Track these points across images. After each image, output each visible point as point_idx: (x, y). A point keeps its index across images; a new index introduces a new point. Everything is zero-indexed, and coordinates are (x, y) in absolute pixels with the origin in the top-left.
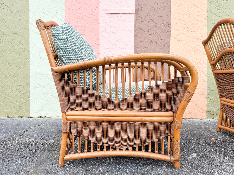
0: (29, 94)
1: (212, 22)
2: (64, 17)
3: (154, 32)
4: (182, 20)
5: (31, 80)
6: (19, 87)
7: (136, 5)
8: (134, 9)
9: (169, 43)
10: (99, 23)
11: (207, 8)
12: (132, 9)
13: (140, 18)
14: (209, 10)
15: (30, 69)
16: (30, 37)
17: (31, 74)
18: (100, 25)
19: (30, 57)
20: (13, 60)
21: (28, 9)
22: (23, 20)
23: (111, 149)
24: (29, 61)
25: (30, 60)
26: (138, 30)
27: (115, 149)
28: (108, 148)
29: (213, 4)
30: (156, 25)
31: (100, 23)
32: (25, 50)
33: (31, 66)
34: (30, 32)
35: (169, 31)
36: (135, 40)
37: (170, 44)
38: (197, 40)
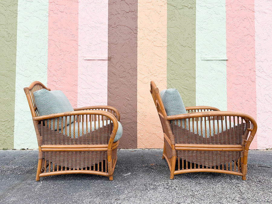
0: (14, 128)
1: (171, 68)
2: (47, 61)
3: (124, 76)
4: (146, 66)
5: (16, 117)
6: (4, 123)
7: (109, 54)
8: (108, 56)
9: (136, 84)
10: (77, 68)
11: (166, 57)
12: (106, 56)
13: (112, 64)
14: (168, 59)
15: (15, 106)
16: (16, 78)
17: (15, 111)
18: (78, 69)
19: (16, 96)
21: (15, 55)
22: (10, 64)
23: (70, 169)
24: (15, 99)
26: (111, 74)
27: (72, 169)
28: (68, 169)
29: (171, 54)
30: (125, 70)
31: (78, 67)
32: (12, 90)
33: (16, 104)
34: (16, 74)
35: (136, 75)
36: (108, 82)
37: (137, 86)
38: (158, 83)
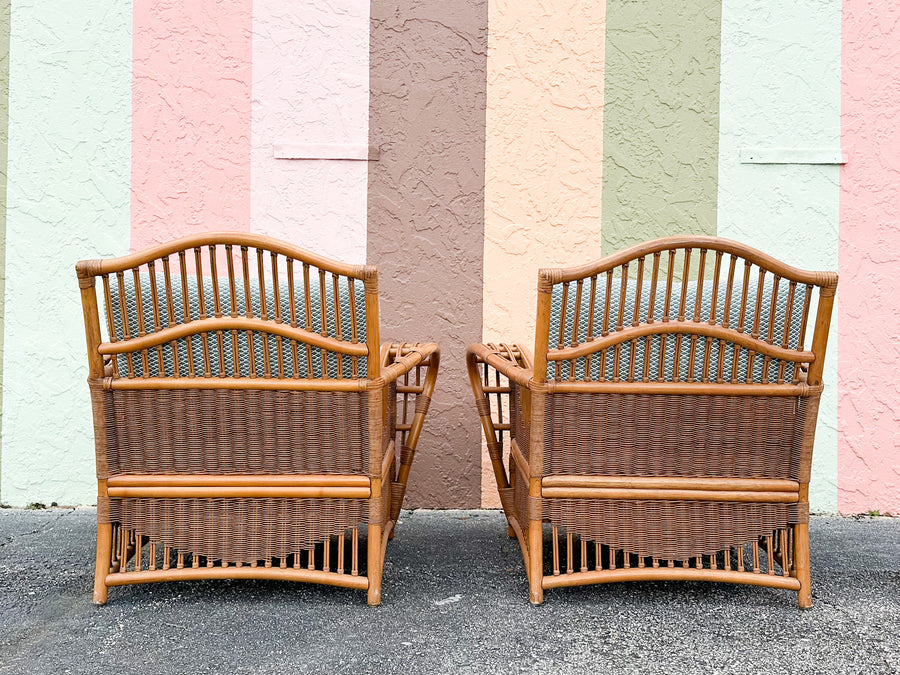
1: (619, 194)
2: (129, 163)
3: (432, 223)
4: (520, 187)
5: (7, 378)
7: (372, 135)
8: (367, 146)
9: (480, 259)
10: (249, 189)
11: (601, 152)
12: (360, 146)
13: (385, 177)
14: (609, 157)
15: (6, 337)
16: (7, 228)
17: (7, 356)
18: (252, 194)
19: (6, 298)
21: (3, 135)
24: (3, 312)
25: (7, 307)
26: (379, 217)
29: (619, 137)
30: (438, 201)
31: (252, 187)
33: (8, 329)
34: (8, 211)
35: (481, 223)
36: (370, 246)
37: (482, 265)
38: (568, 253)
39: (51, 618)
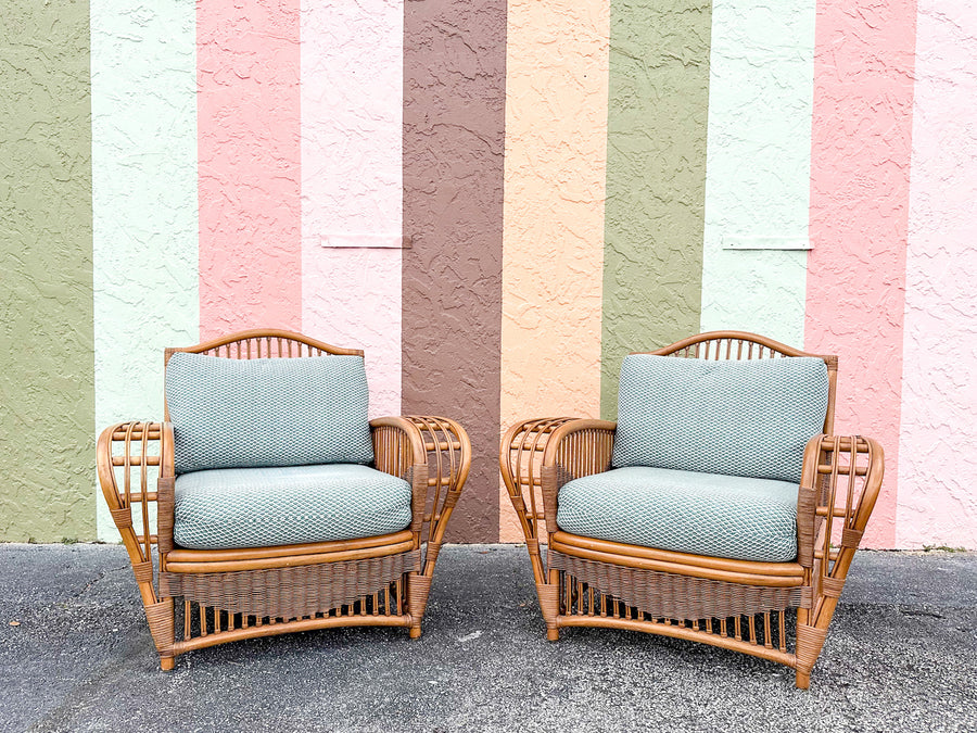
0: (95, 474)
1: (618, 277)
2: (197, 252)
3: (457, 302)
4: (533, 271)
6: (63, 456)
7: (404, 226)
8: (401, 236)
9: (499, 333)
10: (299, 274)
11: (603, 239)
12: (395, 235)
13: (417, 263)
14: (609, 245)
15: (97, 400)
16: (95, 308)
18: (303, 278)
19: (96, 368)
20: (46, 374)
21: (89, 228)
22: (73, 258)
24: (93, 379)
25: (97, 376)
26: (413, 297)
29: (619, 227)
30: (462, 283)
31: (303, 272)
32: (82, 348)
33: (98, 394)
34: (95, 294)
35: (500, 302)
36: (405, 323)
37: (500, 338)
39: (129, 656)
